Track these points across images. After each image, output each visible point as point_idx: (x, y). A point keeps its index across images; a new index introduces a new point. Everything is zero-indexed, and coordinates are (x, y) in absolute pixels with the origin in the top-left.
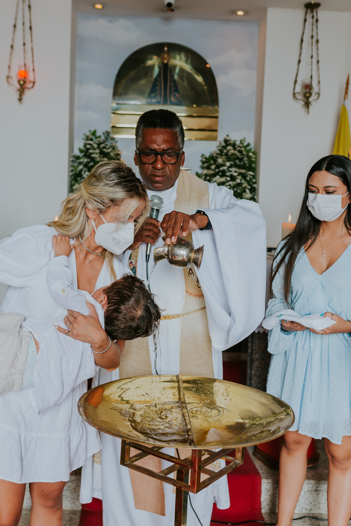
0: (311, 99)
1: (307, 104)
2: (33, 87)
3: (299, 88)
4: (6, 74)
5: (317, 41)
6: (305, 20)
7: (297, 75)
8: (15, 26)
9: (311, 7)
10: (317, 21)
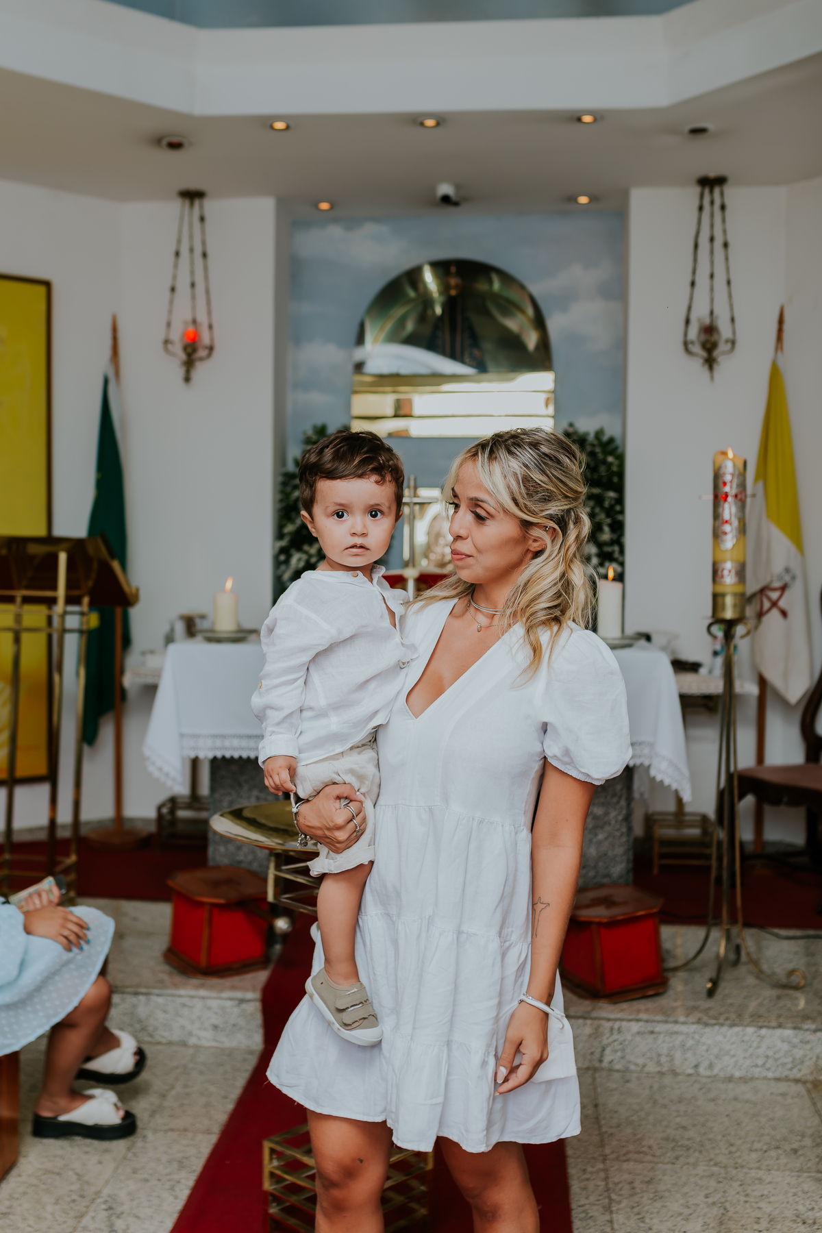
0: (715, 353)
1: (710, 362)
2: (209, 355)
3: (693, 333)
4: (162, 337)
5: (726, 245)
6: (701, 208)
7: (689, 308)
8: (177, 254)
9: (710, 183)
10: (723, 208)
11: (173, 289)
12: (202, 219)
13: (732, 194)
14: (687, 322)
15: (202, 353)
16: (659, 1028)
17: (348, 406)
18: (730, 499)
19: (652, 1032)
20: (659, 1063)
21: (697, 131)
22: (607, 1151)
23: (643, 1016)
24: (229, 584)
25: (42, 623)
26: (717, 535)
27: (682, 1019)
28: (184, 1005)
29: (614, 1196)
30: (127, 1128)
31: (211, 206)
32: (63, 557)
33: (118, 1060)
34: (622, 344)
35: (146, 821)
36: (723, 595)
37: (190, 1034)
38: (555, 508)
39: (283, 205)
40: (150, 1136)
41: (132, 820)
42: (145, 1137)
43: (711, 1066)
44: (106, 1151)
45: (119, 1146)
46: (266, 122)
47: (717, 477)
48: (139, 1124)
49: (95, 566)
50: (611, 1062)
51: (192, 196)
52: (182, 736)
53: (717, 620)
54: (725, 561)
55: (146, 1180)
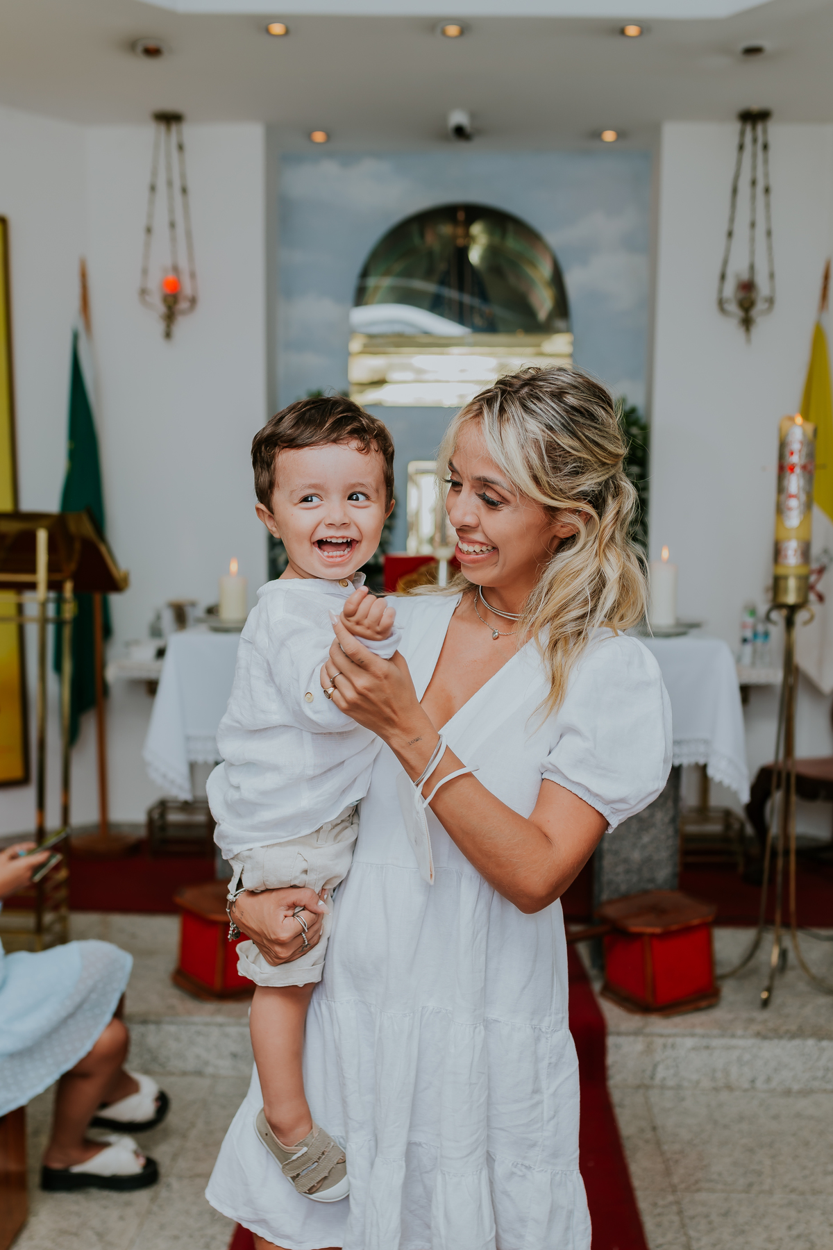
0: (753, 313)
1: (747, 322)
2: (192, 308)
3: (730, 289)
4: (138, 286)
5: (767, 190)
6: (741, 147)
7: (725, 263)
8: (153, 188)
9: (753, 118)
10: (765, 147)
11: (149, 230)
12: (181, 147)
13: (775, 131)
14: (723, 277)
15: (183, 305)
16: (716, 1042)
17: (345, 370)
18: (798, 470)
19: (707, 1047)
20: (714, 1079)
21: (752, 51)
22: (676, 1180)
23: (699, 1031)
24: (234, 567)
25: (12, 611)
26: (780, 510)
27: (740, 1032)
28: (199, 1033)
29: (692, 1233)
30: (149, 1176)
31: (189, 131)
32: (42, 537)
33: (139, 1106)
34: (649, 303)
35: (135, 826)
36: (786, 578)
37: (206, 1063)
38: (589, 482)
39: (273, 135)
40: (175, 1184)
41: (118, 826)
42: (169, 1186)
43: (768, 1080)
44: (128, 1204)
45: (141, 1197)
46: (261, 24)
47: (783, 445)
48: (163, 1170)
49: (77, 546)
50: (664, 1079)
51: (169, 119)
52: (188, 739)
53: (777, 605)
54: (789, 539)
55: (176, 1238)
